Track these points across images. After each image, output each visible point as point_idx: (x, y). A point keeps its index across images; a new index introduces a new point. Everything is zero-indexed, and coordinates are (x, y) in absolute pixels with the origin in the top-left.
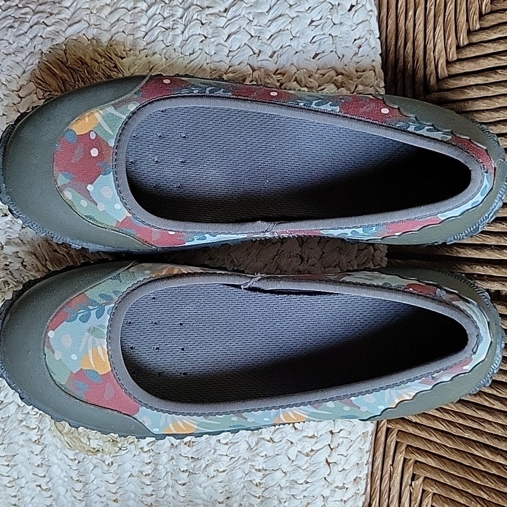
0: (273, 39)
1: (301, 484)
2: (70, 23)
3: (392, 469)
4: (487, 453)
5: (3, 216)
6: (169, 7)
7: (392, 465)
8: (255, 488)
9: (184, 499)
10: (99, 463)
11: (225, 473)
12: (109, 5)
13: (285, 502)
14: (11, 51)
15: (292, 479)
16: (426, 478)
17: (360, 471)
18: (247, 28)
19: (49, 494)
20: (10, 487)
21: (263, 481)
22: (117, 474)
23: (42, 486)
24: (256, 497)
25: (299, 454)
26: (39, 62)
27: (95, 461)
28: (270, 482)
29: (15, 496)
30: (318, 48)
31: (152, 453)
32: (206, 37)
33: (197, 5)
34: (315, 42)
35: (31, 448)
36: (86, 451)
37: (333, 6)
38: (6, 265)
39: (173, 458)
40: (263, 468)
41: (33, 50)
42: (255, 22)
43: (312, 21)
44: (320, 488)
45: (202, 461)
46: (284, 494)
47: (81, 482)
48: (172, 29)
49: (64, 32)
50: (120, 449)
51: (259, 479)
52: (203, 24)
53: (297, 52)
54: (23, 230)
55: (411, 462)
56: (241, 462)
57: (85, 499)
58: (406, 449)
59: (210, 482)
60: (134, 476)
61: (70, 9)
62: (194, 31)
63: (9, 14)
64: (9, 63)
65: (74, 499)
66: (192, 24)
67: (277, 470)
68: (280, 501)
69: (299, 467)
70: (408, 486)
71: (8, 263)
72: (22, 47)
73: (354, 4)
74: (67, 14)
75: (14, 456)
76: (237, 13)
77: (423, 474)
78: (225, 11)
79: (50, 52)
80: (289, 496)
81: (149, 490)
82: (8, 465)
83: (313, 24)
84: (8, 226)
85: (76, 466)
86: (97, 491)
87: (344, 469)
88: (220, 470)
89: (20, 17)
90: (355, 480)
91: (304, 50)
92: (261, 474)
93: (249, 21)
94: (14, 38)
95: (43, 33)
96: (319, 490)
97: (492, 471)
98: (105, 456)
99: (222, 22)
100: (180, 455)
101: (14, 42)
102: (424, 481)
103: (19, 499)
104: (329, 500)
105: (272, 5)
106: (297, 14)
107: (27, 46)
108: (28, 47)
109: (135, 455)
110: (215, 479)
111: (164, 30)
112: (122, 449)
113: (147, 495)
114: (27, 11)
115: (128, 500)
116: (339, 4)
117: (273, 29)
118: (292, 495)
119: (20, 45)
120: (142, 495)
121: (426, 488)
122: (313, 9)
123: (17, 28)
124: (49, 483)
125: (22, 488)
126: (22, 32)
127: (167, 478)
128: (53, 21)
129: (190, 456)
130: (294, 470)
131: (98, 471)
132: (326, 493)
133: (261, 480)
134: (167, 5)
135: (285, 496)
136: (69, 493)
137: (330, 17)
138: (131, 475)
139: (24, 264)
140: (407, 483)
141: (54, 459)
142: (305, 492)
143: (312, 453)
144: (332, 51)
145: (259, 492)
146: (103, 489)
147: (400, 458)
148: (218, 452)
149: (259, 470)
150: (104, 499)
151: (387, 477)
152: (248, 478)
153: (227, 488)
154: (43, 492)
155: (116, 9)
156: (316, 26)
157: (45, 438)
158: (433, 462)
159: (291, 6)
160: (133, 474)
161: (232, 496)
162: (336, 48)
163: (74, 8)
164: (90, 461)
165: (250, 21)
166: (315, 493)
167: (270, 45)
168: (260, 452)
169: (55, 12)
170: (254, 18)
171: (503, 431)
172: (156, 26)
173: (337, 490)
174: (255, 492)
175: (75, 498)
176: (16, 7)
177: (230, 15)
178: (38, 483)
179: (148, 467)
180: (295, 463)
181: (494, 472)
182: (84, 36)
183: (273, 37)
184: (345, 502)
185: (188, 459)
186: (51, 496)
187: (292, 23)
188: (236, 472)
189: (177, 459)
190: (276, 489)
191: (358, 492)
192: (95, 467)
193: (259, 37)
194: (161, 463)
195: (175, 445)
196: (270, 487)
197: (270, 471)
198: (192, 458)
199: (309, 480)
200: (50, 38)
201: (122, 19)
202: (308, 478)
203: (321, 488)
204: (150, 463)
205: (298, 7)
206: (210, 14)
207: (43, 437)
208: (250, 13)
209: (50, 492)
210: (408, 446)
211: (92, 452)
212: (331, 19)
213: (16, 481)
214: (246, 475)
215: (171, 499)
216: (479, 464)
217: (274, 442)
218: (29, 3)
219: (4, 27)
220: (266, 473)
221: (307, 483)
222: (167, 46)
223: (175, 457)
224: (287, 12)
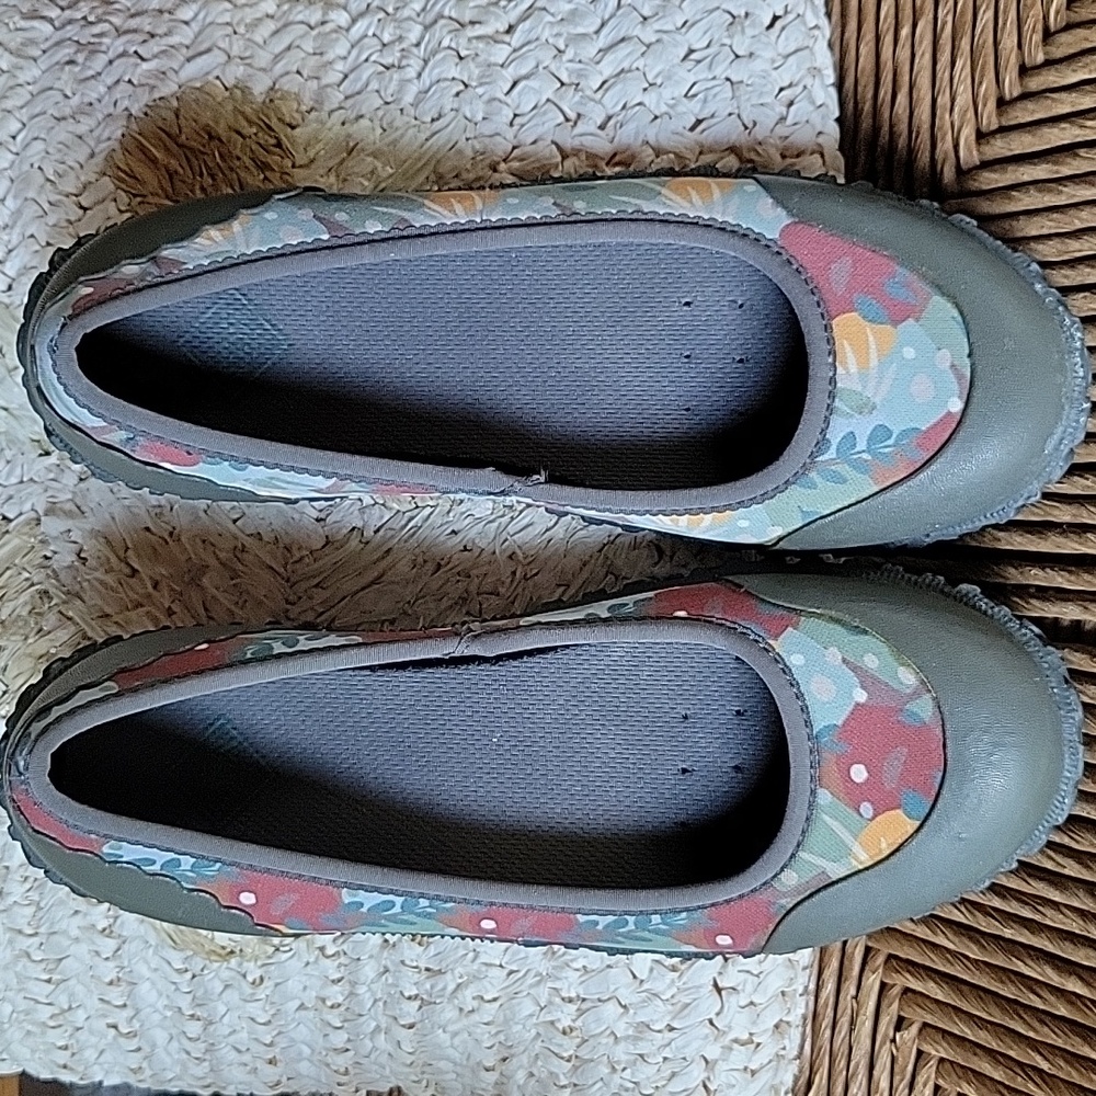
0: (607, 90)
1: (659, 1031)
2: (191, 53)
3: (855, 1005)
4: (1049, 970)
5: (41, 455)
6: (395, 21)
7: (856, 997)
8: (560, 1038)
9: (412, 1058)
10: (233, 978)
11: (497, 1004)
12: (272, 17)
13: (624, 1069)
14: (68, 111)
15: (639, 1020)
16: (925, 1025)
17: (789, 1010)
18: (553, 68)
19: (134, 1044)
20: (53, 1027)
21: (579, 1023)
23: (120, 1028)
24: (562, 1058)
25: (655, 965)
26: (123, 135)
27: (226, 974)
28: (593, 1026)
29: (66, 1048)
30: (701, 110)
31: (343, 960)
32: (466, 86)
33: (450, 18)
34: (695, 96)
35: (94, 943)
36: (207, 953)
37: (734, 17)
38: (46, 558)
39: (387, 970)
40: (578, 996)
41: (111, 110)
42: (570, 54)
43: (691, 51)
44: (698, 1042)
45: (449, 976)
46: (621, 1053)
47: (199, 1020)
48: (399, 67)
49: (176, 72)
50: (278, 949)
51: (569, 1018)
52: (461, 58)
53: (656, 117)
54: (82, 485)
55: (896, 991)
56: (530, 980)
57: (207, 1057)
58: (886, 962)
59: (465, 1022)
60: (306, 1009)
61: (193, 24)
62: (442, 72)
63: (68, 36)
64: (63, 136)
65: (185, 1056)
66: (439, 56)
67: (609, 999)
68: (613, 1067)
69: (655, 995)
70: (888, 1043)
71: (49, 554)
72: (91, 104)
73: (780, 12)
74: (184, 36)
75: (61, 960)
76: (533, 36)
77: (919, 1016)
78: (507, 32)
79: (146, 114)
80: (633, 1057)
81: (339, 1039)
82: (49, 981)
83: (693, 56)
84: (52, 476)
85: (189, 986)
86: (232, 1039)
87: (752, 1003)
88: (487, 997)
89: (89, 43)
90: (777, 1026)
91: (672, 112)
92: (573, 1008)
93: (556, 52)
94: (75, 86)
95: (133, 74)
96: (695, 1045)
97: (1058, 1010)
98: (245, 964)
99: (501, 53)
100: (403, 962)
101: (74, 94)
102: (920, 1031)
103: (73, 1054)
104: (717, 1067)
105: (606, 17)
106: (660, 36)
107: (100, 101)
108: (103, 103)
109: (308, 964)
110: (475, 1017)
111: (382, 69)
112: (282, 949)
113: (335, 1050)
114: (104, 30)
115: (299, 1061)
116: (747, 15)
117: (608, 68)
118: (641, 1056)
119: (86, 100)
120: (326, 1049)
121: (926, 1048)
122: (693, 25)
123: (83, 64)
124: (134, 1021)
125: (78, 1029)
126: (91, 73)
127: (376, 1013)
128: (156, 50)
129: (423, 965)
130: (644, 1001)
131: (232, 996)
132: (713, 1052)
133: (574, 1021)
134: (390, 18)
135: (624, 1058)
136: (175, 1044)
137: (727, 41)
138: (302, 1007)
139: (82, 555)
140: (886, 1035)
141: (144, 970)
142: (668, 1049)
143: (683, 967)
144: (730, 114)
145: (568, 1047)
146: (244, 1035)
147: (873, 981)
148: (483, 958)
149: (571, 1001)
150: (246, 1058)
151: (844, 1022)
152: (546, 1017)
153: (502, 1037)
154: (122, 1040)
155: (286, 26)
156: (699, 62)
157: (123, 923)
158: (938, 991)
159: (645, 19)
160: (306, 1004)
161: (513, 1056)
162: (738, 107)
163: (201, 24)
164: (217, 974)
165: (560, 51)
166: (688, 1053)
167: (600, 102)
168: (572, 961)
169: (160, 31)
170: (567, 46)
171: (1081, 923)
172: (367, 60)
173: (735, 1046)
174: (561, 1046)
175: (188, 1053)
176: (83, 22)
177: (517, 39)
178: (110, 1021)
179: (336, 988)
180: (646, 986)
181: (1063, 1011)
182: (218, 82)
183: (606, 86)
184: (753, 1073)
185: (419, 972)
186: (139, 1049)
187: (646, 55)
188: (519, 1004)
189: (395, 971)
190: (604, 1041)
191: (783, 1052)
192: (227, 986)
193: (578, 85)
194: (363, 979)
195: (391, 942)
196: (593, 1036)
197: (592, 1001)
198: (427, 969)
199: (675, 1025)
200: (147, 84)
201: (298, 47)
202: (673, 1018)
203: (701, 1042)
204: (339, 981)
205: (661, 22)
206: (478, 38)
207: (119, 921)
208: (558, 35)
209: (136, 1040)
210: (890, 957)
211: (220, 955)
212: (731, 47)
213: (67, 1014)
214: (542, 1009)
215: (384, 1059)
216: (1032, 996)
218: (110, 13)
219: (57, 63)
220: (585, 1006)
221: (672, 1029)
222: (387, 103)
223: (392, 968)
224: (637, 31)
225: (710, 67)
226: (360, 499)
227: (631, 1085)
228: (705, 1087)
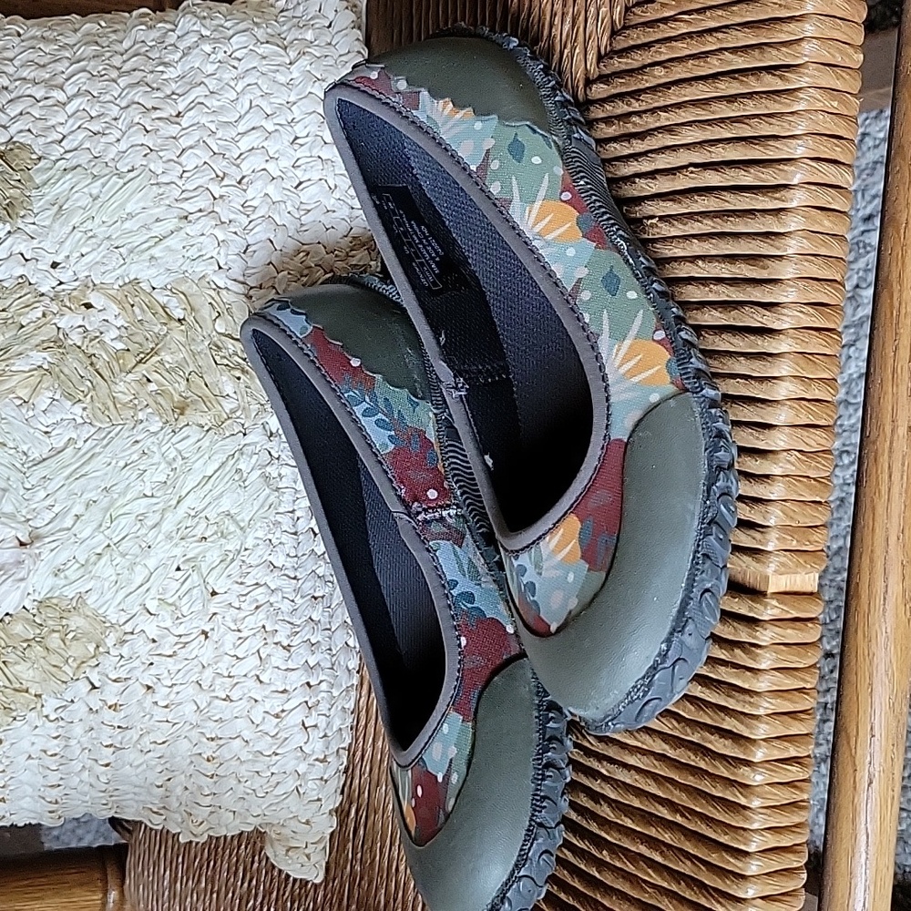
0: (243, 159)
1: (269, 756)
6: (99, 102)
8: (205, 764)
9: (107, 786)
11: (166, 745)
13: (246, 781)
15: (256, 750)
17: (343, 740)
18: (208, 142)
21: (217, 753)
22: (8, 757)
24: (208, 776)
25: (266, 715)
28: (227, 754)
30: (303, 175)
31: (61, 723)
32: (151, 150)
33: (139, 104)
34: (299, 166)
39: (92, 729)
40: (217, 737)
42: (219, 134)
43: (296, 138)
44: (293, 762)
45: (134, 730)
46: (244, 771)
48: (104, 134)
50: (15, 719)
51: (212, 751)
52: (147, 132)
53: (273, 179)
56: (187, 728)
59: (144, 758)
60: (33, 759)
62: (135, 140)
66: (132, 130)
67: (237, 737)
68: (239, 780)
69: (266, 733)
76: (195, 121)
78: (178, 116)
80: (252, 774)
81: (54, 778)
83: (297, 141)
87: (326, 735)
88: (159, 742)
90: (338, 751)
91: (283, 176)
92: (214, 744)
93: (210, 132)
96: (292, 764)
99: (174, 130)
100: (102, 722)
104: (305, 778)
105: (243, 112)
106: (278, 127)
110: (151, 755)
111: (92, 134)
112: (18, 718)
113: (51, 786)
117: (245, 144)
118: (257, 772)
120: (44, 786)
122: (298, 122)
127: (83, 758)
129: (116, 725)
130: (259, 738)
132: (302, 768)
133: (214, 752)
134: (95, 99)
135: (246, 774)
137: (320, 133)
138: (30, 758)
142: (274, 767)
143: (283, 715)
144: (320, 180)
148: (156, 718)
149: (213, 739)
152: (196, 750)
153: (168, 765)
155: (18, 97)
156: (302, 145)
159: (268, 115)
160: (33, 756)
161: (175, 777)
165: (212, 132)
166: (288, 768)
167: (238, 166)
168: (213, 716)
170: (217, 129)
172: (79, 127)
173: (317, 763)
174: (206, 769)
177: (185, 121)
179: (55, 742)
180: (260, 728)
183: (242, 157)
184: (326, 781)
185: (114, 729)
187: (268, 139)
188: (180, 743)
189: (97, 729)
190: (234, 764)
193: (224, 155)
194: (74, 735)
195: (94, 710)
196: (226, 761)
197: (226, 739)
198: (119, 727)
199: (278, 751)
201: (28, 113)
202: (277, 748)
203: (295, 762)
204: (58, 737)
206: (158, 119)
208: (212, 122)
214: (194, 746)
215: (86, 788)
217: (232, 701)
220: (221, 742)
221: (277, 754)
222: (96, 158)
223: (95, 727)
224: (264, 123)
225: (310, 150)
226: (74, 419)
227: (251, 791)
228: (298, 790)
